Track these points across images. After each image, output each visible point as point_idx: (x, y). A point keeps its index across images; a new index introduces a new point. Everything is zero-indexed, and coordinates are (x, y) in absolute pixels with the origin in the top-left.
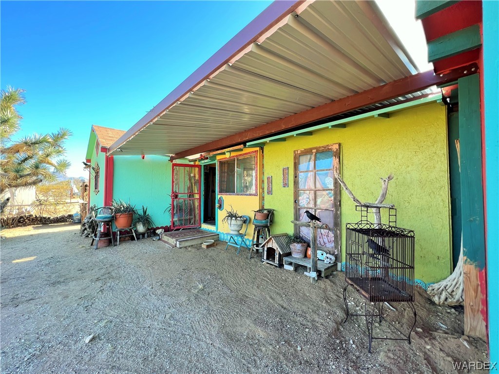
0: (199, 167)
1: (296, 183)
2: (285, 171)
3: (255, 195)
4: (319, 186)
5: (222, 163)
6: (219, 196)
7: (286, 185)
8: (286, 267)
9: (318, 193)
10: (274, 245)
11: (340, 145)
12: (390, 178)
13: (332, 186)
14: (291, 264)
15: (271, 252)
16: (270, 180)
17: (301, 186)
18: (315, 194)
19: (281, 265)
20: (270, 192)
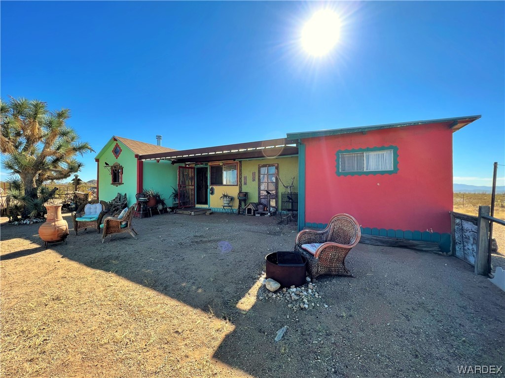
0: (194, 168)
1: (259, 179)
2: (254, 174)
3: (237, 185)
4: (269, 181)
5: (212, 167)
6: (211, 187)
7: (254, 180)
8: (256, 215)
9: (269, 184)
10: (251, 207)
11: (278, 164)
12: (294, 178)
13: (274, 181)
14: (259, 213)
15: (249, 210)
16: (245, 178)
17: (262, 181)
18: (268, 184)
19: (254, 215)
20: (245, 184)
